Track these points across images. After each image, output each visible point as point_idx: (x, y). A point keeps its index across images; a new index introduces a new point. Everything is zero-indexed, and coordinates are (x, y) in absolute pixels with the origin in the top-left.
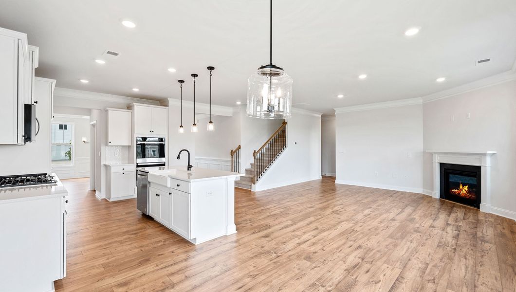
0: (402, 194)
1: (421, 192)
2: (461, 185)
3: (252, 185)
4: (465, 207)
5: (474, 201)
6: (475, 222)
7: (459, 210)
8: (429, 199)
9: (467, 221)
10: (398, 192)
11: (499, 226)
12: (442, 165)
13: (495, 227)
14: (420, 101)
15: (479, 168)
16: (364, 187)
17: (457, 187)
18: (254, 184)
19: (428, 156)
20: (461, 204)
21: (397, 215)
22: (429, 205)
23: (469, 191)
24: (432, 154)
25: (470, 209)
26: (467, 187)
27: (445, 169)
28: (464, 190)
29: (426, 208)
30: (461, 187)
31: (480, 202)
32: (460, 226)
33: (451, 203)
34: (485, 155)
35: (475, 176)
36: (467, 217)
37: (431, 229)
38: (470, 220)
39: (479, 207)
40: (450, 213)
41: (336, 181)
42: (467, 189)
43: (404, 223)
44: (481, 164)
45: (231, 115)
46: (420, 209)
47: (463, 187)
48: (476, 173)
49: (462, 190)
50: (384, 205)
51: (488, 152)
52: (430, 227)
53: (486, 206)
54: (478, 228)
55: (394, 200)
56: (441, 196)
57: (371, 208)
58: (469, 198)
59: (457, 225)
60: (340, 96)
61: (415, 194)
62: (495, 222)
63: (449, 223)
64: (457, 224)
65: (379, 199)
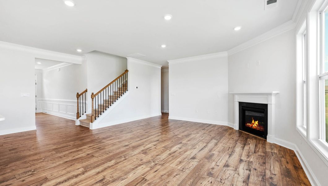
0: (213, 127)
1: (227, 125)
2: (253, 120)
3: (91, 123)
4: (256, 138)
5: (262, 133)
6: (264, 156)
7: (252, 141)
8: (230, 131)
9: (257, 154)
10: (210, 125)
11: (283, 159)
12: (240, 103)
13: (280, 161)
14: (225, 54)
15: (266, 106)
16: (187, 122)
17: (251, 122)
18: (92, 123)
19: (232, 96)
20: (253, 135)
21: (199, 151)
22: (230, 137)
23: (259, 125)
24: (233, 95)
25: (260, 140)
26: (257, 122)
27: (242, 106)
28: (255, 124)
29: (227, 141)
30: (253, 122)
31: (267, 134)
32: (251, 162)
33: (246, 134)
34: (270, 94)
35: (263, 113)
36: (258, 149)
37: (225, 168)
38: (259, 153)
39: (266, 138)
40: (245, 145)
41: (169, 117)
42: (257, 124)
43: (201, 162)
44: (268, 102)
45: (80, 63)
46: (221, 143)
47: (255, 121)
48: (264, 109)
49: (253, 124)
50: (194, 139)
51: (273, 92)
52: (224, 166)
53: (271, 138)
54: (266, 164)
55: (204, 133)
56: (240, 128)
57: (181, 143)
58: (259, 130)
59: (249, 161)
60: (164, 46)
61: (222, 127)
62: (279, 154)
63: (242, 158)
64: (248, 159)
65: (193, 133)
